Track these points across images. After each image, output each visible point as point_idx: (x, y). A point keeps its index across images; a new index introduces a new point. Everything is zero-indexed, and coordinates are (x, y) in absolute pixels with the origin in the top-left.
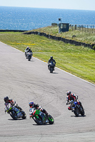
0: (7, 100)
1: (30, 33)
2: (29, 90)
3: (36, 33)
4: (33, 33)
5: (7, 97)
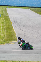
5: (20, 37)
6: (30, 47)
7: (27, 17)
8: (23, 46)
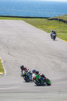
0: (23, 68)
1: (52, 19)
2: (51, 60)
3: (57, 19)
4: (55, 19)
5: (23, 66)
6: (47, 82)
7: (20, 33)
8: (36, 80)
